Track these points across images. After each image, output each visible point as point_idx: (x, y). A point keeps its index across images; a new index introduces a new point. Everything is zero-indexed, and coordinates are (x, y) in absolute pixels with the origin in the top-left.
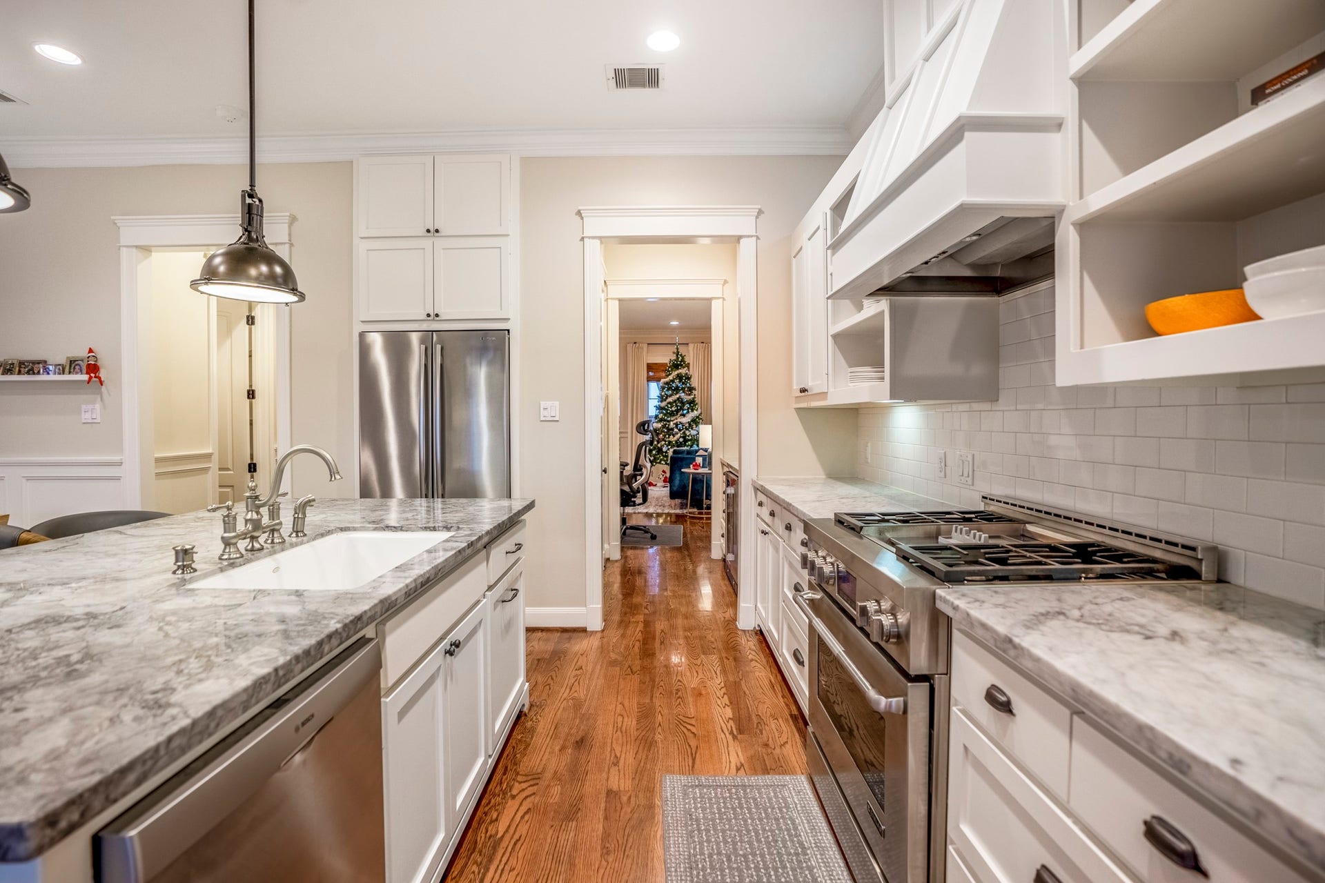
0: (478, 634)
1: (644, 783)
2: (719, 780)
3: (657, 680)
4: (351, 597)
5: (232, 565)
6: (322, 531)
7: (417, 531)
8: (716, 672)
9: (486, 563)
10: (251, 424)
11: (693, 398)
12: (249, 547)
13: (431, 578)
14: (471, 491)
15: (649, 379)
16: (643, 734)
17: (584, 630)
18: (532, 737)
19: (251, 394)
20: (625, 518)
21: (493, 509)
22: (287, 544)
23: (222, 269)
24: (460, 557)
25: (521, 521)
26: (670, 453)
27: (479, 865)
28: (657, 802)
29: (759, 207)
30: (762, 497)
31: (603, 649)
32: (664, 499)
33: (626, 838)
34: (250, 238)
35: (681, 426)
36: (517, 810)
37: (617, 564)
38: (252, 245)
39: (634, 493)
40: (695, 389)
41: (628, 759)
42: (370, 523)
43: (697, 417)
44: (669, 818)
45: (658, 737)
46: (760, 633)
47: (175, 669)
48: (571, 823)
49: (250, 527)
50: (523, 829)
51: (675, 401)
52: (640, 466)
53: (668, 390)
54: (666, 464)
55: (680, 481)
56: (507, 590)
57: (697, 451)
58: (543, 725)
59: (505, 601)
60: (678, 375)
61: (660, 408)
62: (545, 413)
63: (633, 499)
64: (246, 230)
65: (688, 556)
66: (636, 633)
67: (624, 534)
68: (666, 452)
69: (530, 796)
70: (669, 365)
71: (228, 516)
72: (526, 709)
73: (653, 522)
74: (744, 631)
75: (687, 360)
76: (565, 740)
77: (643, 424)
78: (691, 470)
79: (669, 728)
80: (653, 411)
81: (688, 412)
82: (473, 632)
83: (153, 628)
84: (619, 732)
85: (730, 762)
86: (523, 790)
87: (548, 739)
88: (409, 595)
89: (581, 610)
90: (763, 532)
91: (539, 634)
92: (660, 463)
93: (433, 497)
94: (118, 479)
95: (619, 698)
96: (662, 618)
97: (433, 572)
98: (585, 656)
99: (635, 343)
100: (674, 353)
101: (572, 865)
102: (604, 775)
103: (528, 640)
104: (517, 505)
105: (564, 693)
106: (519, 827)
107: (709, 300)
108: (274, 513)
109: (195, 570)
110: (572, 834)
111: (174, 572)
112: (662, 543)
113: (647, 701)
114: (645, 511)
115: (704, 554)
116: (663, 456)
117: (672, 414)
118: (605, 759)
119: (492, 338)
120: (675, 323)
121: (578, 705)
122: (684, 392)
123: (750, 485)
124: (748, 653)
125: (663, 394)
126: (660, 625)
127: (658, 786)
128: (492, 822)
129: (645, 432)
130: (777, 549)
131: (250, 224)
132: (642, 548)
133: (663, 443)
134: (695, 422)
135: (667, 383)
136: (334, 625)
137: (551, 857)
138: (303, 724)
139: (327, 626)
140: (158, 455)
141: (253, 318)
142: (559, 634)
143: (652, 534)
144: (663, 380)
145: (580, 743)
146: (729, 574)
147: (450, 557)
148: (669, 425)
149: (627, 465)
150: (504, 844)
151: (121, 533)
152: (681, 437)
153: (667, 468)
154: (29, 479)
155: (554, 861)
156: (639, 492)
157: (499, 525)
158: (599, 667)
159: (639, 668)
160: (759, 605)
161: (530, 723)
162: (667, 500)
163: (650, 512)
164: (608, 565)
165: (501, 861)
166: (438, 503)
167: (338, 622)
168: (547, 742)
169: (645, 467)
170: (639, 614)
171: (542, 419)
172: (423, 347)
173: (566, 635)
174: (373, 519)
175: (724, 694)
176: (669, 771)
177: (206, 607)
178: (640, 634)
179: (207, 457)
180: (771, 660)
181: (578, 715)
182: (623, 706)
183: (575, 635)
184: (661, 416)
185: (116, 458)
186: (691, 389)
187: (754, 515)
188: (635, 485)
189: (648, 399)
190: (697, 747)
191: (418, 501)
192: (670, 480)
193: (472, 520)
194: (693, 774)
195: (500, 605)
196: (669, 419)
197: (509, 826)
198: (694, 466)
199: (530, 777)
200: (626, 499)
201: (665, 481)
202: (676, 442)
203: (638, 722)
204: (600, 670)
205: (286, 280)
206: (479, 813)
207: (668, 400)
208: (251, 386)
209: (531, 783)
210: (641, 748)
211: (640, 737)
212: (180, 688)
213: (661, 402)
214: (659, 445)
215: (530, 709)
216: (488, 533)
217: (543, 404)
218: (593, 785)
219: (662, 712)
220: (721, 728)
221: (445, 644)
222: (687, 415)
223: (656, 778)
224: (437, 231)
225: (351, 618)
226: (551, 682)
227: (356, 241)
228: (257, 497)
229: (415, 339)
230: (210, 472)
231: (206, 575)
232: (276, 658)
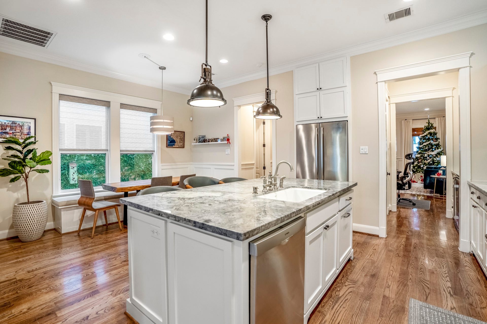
0: (335, 225)
1: (401, 298)
2: (440, 309)
3: (411, 262)
4: (298, 204)
5: (266, 193)
6: (287, 187)
7: (316, 189)
8: (443, 266)
9: (338, 202)
10: (264, 155)
11: (438, 143)
12: (269, 189)
13: (321, 203)
14: (333, 178)
15: (414, 135)
16: (402, 280)
17: (378, 236)
18: (354, 269)
19: (264, 145)
20: (400, 195)
21: (342, 185)
22: (278, 189)
23: (261, 111)
24: (330, 198)
25: (352, 190)
26: (425, 168)
27: (333, 302)
28: (406, 307)
29: (472, 52)
30: (473, 190)
31: (386, 245)
32: (421, 188)
33: (390, 314)
34: (268, 102)
35: (431, 156)
36: (347, 290)
37: (394, 213)
38: (269, 103)
39: (404, 184)
40: (439, 139)
41: (394, 287)
42: (301, 186)
43: (441, 152)
44: (412, 314)
45: (409, 283)
46: (473, 256)
47: (259, 213)
48: (367, 301)
49: (269, 183)
50: (349, 297)
51: (428, 145)
52: (407, 173)
53: (424, 139)
54: (423, 173)
55: (430, 181)
56: (346, 213)
57: (440, 168)
58: (358, 265)
59: (345, 217)
60: (429, 133)
61: (419, 148)
62: (362, 151)
63: (403, 187)
64: (267, 99)
65: (433, 214)
66: (402, 241)
67: (399, 202)
68: (423, 168)
69: (352, 287)
70: (424, 128)
71: (265, 180)
72: (352, 258)
73: (416, 198)
74: (463, 253)
75: (434, 125)
76: (367, 273)
77: (409, 155)
78: (436, 176)
79: (415, 282)
80: (415, 149)
81: (435, 150)
82: (333, 224)
83: (252, 205)
84: (390, 277)
85: (447, 304)
86: (349, 285)
87: (360, 271)
88: (314, 207)
89: (377, 228)
90: (473, 206)
91: (359, 234)
92: (419, 172)
93: (320, 179)
94: (233, 169)
95: (392, 264)
96: (416, 238)
97: (321, 201)
98: (377, 245)
99: (406, 120)
100: (427, 123)
101: (367, 315)
102: (383, 290)
103: (353, 235)
104: (351, 184)
105: (367, 257)
106: (347, 296)
107: (445, 98)
108: (275, 180)
109: (258, 193)
110: (368, 305)
111: (253, 193)
112: (418, 208)
113: (405, 268)
114: (411, 193)
115: (442, 215)
116: (421, 169)
117: (426, 150)
118: (384, 284)
119: (341, 124)
120: (427, 109)
121: (373, 262)
122: (433, 140)
123: (466, 184)
124: (464, 263)
125: (421, 141)
126: (414, 241)
127: (407, 301)
128: (337, 291)
129: (410, 158)
130: (482, 215)
131: (268, 98)
132: (408, 209)
133: (421, 163)
134: (439, 154)
135: (423, 137)
136: (294, 210)
137: (359, 309)
138: (287, 234)
139: (292, 210)
140: (242, 163)
141: (265, 122)
142: (367, 236)
143: (413, 203)
144: (421, 136)
145: (373, 276)
146: (455, 225)
147: (326, 197)
148: (424, 155)
149: (401, 172)
150: (342, 299)
151: (238, 183)
152: (431, 161)
153: (423, 175)
154: (215, 169)
155: (360, 311)
156: (407, 184)
157: (343, 189)
158: (383, 251)
159: (402, 255)
160: (472, 241)
161: (353, 264)
162: (423, 189)
163: (413, 193)
164: (390, 213)
165: (340, 304)
166: (322, 181)
167: (295, 210)
168: (359, 272)
169: (410, 173)
170: (404, 234)
171: (361, 153)
172: (317, 129)
173: (370, 237)
174: (301, 185)
175: (447, 276)
176: (413, 297)
177: (262, 202)
178: (404, 242)
179: (253, 164)
180: (479, 269)
181: (373, 266)
182: (393, 267)
183: (373, 237)
184: (420, 151)
185: (233, 164)
186: (437, 139)
187: (469, 198)
188: (405, 181)
189: (413, 144)
190: (429, 293)
191: (315, 180)
192: (424, 180)
193: (334, 187)
194: (426, 302)
195: (343, 218)
196: (424, 153)
197: (344, 294)
198: (437, 174)
199: (352, 281)
200: (400, 187)
201: (422, 181)
202: (428, 163)
203: (400, 275)
204: (384, 252)
205: (277, 113)
206: (333, 287)
207: (424, 144)
208: (264, 143)
209: (353, 283)
210: (400, 285)
211: (401, 281)
212: (261, 217)
213: (420, 145)
214: (419, 164)
215: (353, 259)
216: (339, 192)
217: (361, 147)
218: (378, 291)
219: (412, 274)
220: (444, 289)
221: (324, 225)
222: (434, 151)
223: (407, 298)
224: (321, 89)
225: (298, 209)
226: (363, 252)
227: (295, 96)
228: (271, 175)
229: (313, 126)
230: (254, 169)
231: (260, 195)
232: (281, 215)
